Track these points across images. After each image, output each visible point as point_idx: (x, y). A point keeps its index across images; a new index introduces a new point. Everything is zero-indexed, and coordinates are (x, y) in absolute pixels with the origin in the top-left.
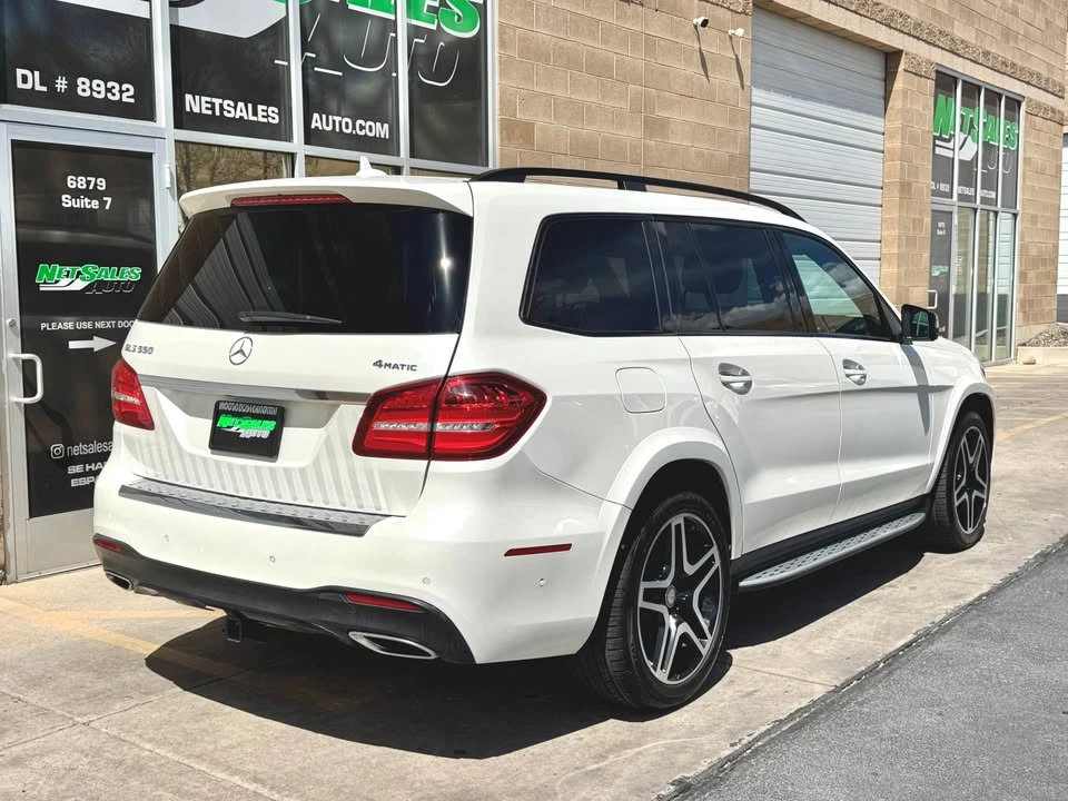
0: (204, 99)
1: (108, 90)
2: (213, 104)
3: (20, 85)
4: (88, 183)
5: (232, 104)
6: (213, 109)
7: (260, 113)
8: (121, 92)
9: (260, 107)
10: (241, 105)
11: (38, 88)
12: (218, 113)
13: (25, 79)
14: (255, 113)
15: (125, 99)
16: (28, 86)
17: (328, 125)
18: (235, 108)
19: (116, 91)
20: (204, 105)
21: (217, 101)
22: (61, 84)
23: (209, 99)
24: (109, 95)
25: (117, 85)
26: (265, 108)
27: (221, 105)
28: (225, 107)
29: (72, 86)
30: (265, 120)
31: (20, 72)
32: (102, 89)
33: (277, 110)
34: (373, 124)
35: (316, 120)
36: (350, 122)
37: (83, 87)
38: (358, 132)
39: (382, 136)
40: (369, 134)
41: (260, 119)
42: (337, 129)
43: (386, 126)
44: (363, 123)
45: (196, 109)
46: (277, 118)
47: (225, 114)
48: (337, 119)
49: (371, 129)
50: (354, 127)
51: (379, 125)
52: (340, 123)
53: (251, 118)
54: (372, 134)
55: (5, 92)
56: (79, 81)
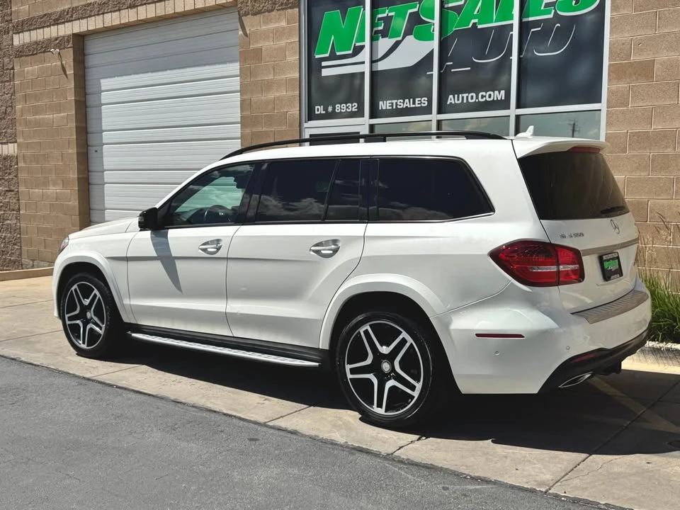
0: (388, 102)
1: (347, 107)
2: (392, 103)
3: (316, 113)
5: (402, 101)
6: (392, 106)
7: (417, 102)
8: (352, 107)
9: (417, 99)
10: (407, 101)
11: (322, 112)
12: (394, 107)
13: (318, 110)
14: (414, 103)
15: (353, 110)
16: (319, 112)
17: (458, 100)
18: (403, 103)
19: (350, 107)
20: (388, 105)
21: (394, 102)
22: (330, 109)
23: (390, 101)
24: (348, 110)
25: (350, 104)
26: (420, 99)
27: (396, 103)
28: (399, 103)
29: (334, 109)
30: (420, 105)
31: (316, 107)
32: (345, 108)
33: (426, 99)
34: (492, 93)
35: (451, 100)
36: (474, 95)
37: (338, 108)
38: (481, 100)
39: (499, 98)
40: (488, 99)
41: (417, 105)
42: (465, 101)
43: (503, 92)
44: (484, 94)
45: (384, 108)
46: (426, 102)
47: (399, 107)
48: (465, 95)
49: (490, 96)
50: (477, 98)
51: (496, 92)
52: (467, 97)
53: (412, 106)
54: (491, 99)
55: (311, 116)
56: (337, 106)
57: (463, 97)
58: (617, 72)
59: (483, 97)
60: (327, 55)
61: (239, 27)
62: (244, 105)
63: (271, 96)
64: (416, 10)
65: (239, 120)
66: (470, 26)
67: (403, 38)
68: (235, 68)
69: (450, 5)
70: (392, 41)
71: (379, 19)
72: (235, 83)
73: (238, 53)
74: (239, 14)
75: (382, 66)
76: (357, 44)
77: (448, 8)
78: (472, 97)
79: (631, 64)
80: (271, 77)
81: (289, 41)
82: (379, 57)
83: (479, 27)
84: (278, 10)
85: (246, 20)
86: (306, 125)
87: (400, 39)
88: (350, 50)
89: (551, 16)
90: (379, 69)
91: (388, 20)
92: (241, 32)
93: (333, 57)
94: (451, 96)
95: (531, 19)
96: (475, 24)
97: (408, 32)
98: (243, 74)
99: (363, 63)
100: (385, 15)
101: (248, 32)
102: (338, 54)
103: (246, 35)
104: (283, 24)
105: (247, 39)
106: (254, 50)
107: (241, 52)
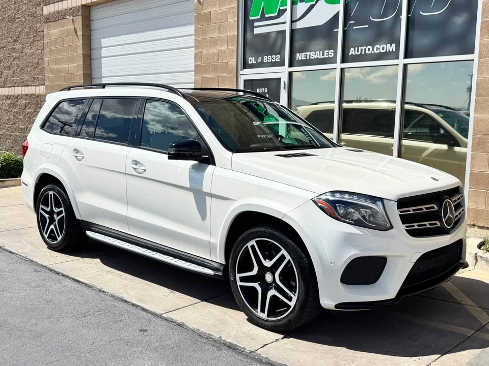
0: (303, 54)
1: (272, 58)
2: (306, 55)
3: (250, 63)
4: (263, 90)
6: (306, 57)
7: (325, 54)
8: (276, 58)
9: (326, 52)
10: (318, 52)
11: (254, 62)
12: (308, 58)
13: (251, 60)
14: (323, 55)
15: (277, 60)
16: (252, 62)
17: (358, 52)
18: (315, 54)
19: (274, 58)
20: (303, 56)
21: (308, 53)
22: (260, 60)
23: (305, 53)
24: (273, 60)
25: (274, 56)
26: (328, 51)
27: (310, 55)
28: (311, 55)
29: (262, 60)
30: (327, 56)
31: (250, 58)
33: (333, 51)
34: (385, 46)
35: (352, 51)
36: (371, 47)
37: (266, 59)
38: (376, 52)
39: (391, 51)
40: (382, 51)
41: (325, 56)
42: (363, 53)
43: (394, 45)
44: (378, 46)
45: (300, 59)
46: (333, 54)
47: (311, 58)
48: (363, 48)
49: (383, 48)
50: (373, 49)
51: (389, 45)
52: (365, 49)
53: (322, 57)
54: (384, 51)
55: (246, 65)
56: (265, 57)
57: (362, 50)
59: (378, 49)
60: (259, 17)
62: (197, 57)
65: (193, 69)
67: (316, 3)
68: (191, 29)
70: (308, 5)
72: (191, 41)
73: (194, 16)
75: (299, 25)
76: (281, 8)
80: (217, 35)
81: (230, 7)
82: (298, 18)
86: (241, 72)
87: (314, 3)
90: (297, 28)
92: (196, 1)
93: (263, 18)
94: (352, 49)
98: (197, 33)
99: (285, 23)
101: (201, 0)
102: (266, 16)
103: (200, 3)
105: (200, 6)
106: (205, 14)
107: (195, 17)
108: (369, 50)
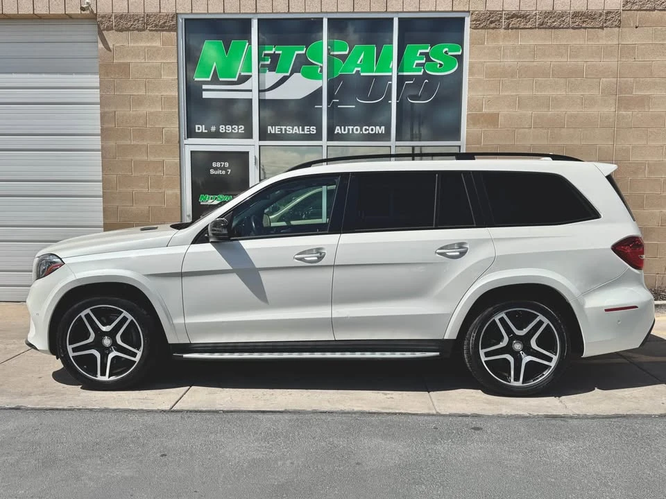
0: (277, 127)
1: (232, 129)
2: (281, 129)
3: (197, 131)
4: (221, 164)
5: (291, 128)
6: (281, 131)
7: (305, 130)
8: (238, 129)
9: (306, 127)
10: (296, 128)
11: (204, 131)
12: (283, 132)
13: (199, 128)
14: (303, 130)
15: (240, 131)
16: (200, 131)
17: (345, 131)
18: (293, 129)
19: (236, 129)
20: (277, 130)
21: (283, 128)
22: (213, 129)
23: (279, 127)
24: (234, 131)
25: (237, 127)
26: (308, 127)
27: (285, 129)
28: (288, 129)
29: (218, 129)
30: (309, 133)
31: (197, 126)
32: (230, 129)
33: (315, 128)
34: (374, 127)
35: (338, 130)
36: (359, 128)
37: (222, 129)
38: (364, 132)
39: (380, 132)
40: (371, 132)
41: (306, 132)
42: (351, 132)
43: (383, 128)
44: (367, 128)
45: (273, 132)
46: (315, 131)
47: (288, 132)
48: (351, 128)
49: (372, 130)
50: (361, 130)
51: (378, 127)
52: (353, 129)
53: (301, 132)
54: (373, 132)
55: (191, 134)
56: (221, 127)
57: (349, 129)
58: (473, 119)
59: (366, 130)
60: (209, 79)
61: (99, 41)
63: (143, 110)
64: (304, 52)
65: (99, 132)
66: (354, 73)
67: (291, 74)
68: (94, 80)
69: (336, 53)
70: (281, 75)
71: (266, 55)
72: (95, 95)
73: (98, 65)
74: (99, 27)
75: (269, 95)
76: (242, 74)
77: (333, 55)
78: (357, 130)
79: (483, 115)
80: (142, 92)
81: (165, 61)
82: (267, 88)
83: (362, 74)
84: (150, 30)
85: (109, 35)
86: (186, 142)
87: (288, 74)
88: (235, 77)
89: (421, 73)
90: (267, 98)
91: (275, 58)
92: (101, 45)
94: (338, 128)
95: (405, 74)
96: (358, 71)
97: (296, 70)
98: (103, 86)
99: (251, 91)
100: (272, 52)
101: (111, 47)
102: (221, 79)
103: (108, 49)
104: (158, 44)
105: (111, 54)
106: (119, 65)
107: (101, 66)
108: (356, 130)
